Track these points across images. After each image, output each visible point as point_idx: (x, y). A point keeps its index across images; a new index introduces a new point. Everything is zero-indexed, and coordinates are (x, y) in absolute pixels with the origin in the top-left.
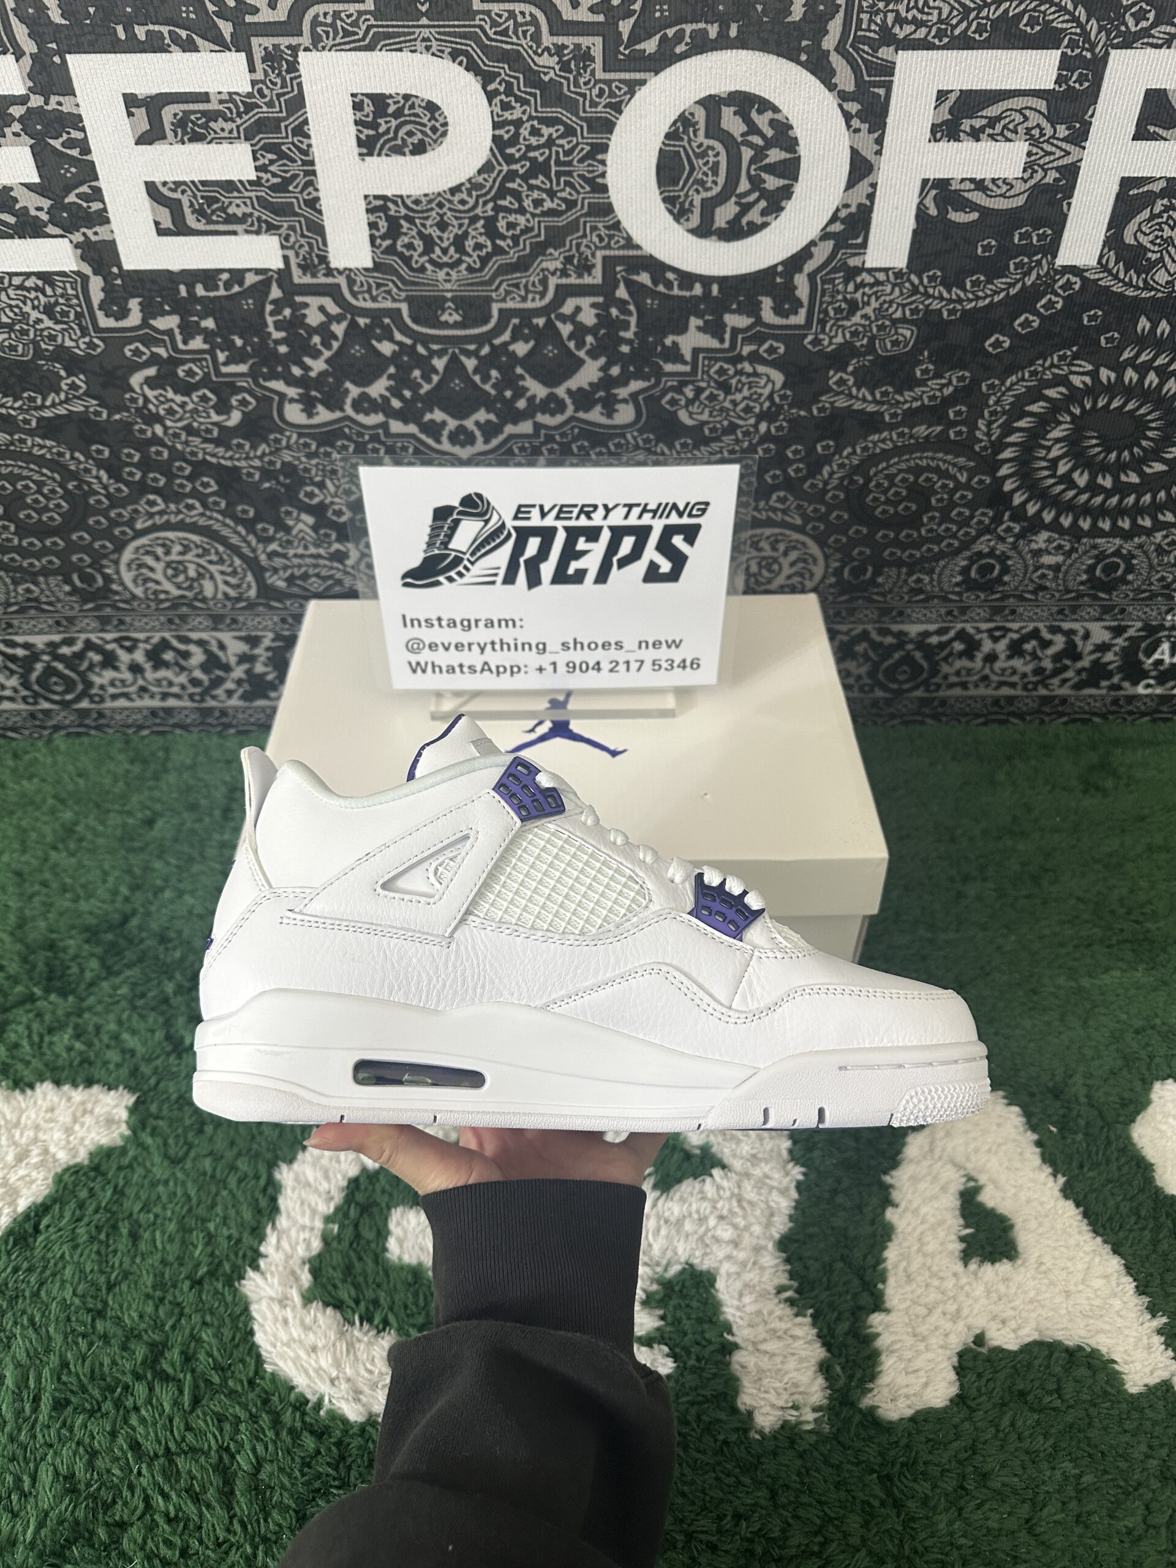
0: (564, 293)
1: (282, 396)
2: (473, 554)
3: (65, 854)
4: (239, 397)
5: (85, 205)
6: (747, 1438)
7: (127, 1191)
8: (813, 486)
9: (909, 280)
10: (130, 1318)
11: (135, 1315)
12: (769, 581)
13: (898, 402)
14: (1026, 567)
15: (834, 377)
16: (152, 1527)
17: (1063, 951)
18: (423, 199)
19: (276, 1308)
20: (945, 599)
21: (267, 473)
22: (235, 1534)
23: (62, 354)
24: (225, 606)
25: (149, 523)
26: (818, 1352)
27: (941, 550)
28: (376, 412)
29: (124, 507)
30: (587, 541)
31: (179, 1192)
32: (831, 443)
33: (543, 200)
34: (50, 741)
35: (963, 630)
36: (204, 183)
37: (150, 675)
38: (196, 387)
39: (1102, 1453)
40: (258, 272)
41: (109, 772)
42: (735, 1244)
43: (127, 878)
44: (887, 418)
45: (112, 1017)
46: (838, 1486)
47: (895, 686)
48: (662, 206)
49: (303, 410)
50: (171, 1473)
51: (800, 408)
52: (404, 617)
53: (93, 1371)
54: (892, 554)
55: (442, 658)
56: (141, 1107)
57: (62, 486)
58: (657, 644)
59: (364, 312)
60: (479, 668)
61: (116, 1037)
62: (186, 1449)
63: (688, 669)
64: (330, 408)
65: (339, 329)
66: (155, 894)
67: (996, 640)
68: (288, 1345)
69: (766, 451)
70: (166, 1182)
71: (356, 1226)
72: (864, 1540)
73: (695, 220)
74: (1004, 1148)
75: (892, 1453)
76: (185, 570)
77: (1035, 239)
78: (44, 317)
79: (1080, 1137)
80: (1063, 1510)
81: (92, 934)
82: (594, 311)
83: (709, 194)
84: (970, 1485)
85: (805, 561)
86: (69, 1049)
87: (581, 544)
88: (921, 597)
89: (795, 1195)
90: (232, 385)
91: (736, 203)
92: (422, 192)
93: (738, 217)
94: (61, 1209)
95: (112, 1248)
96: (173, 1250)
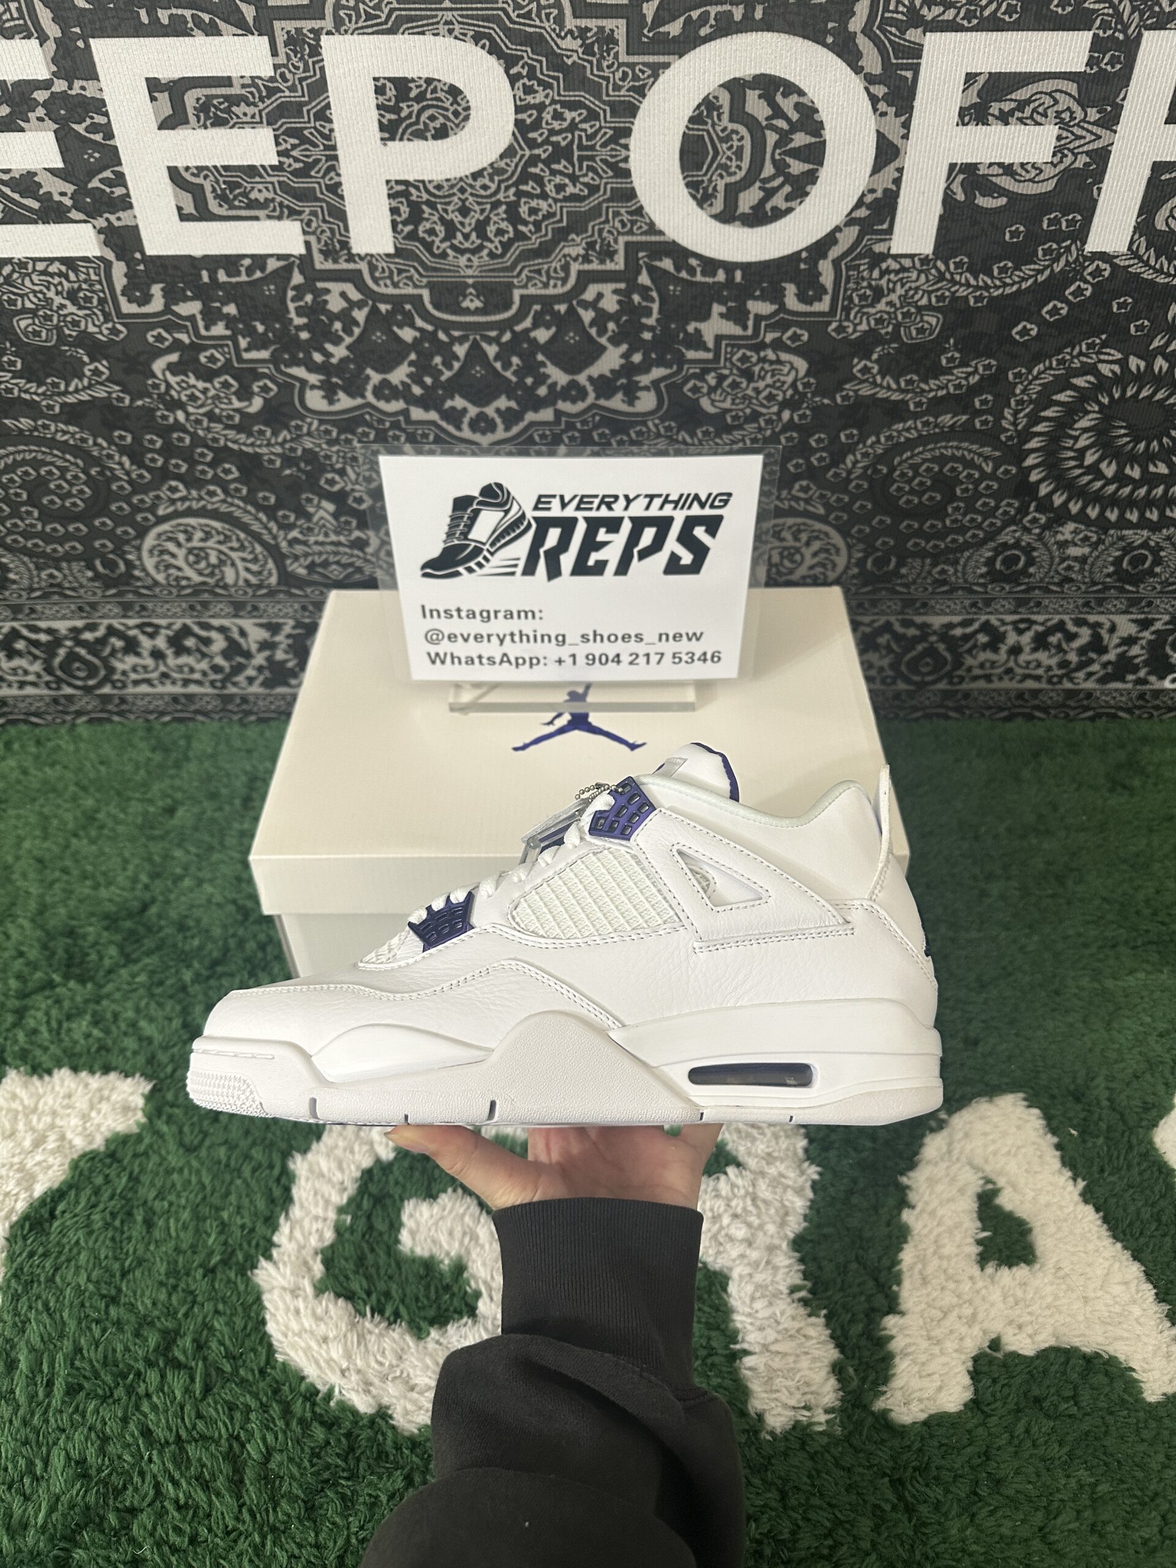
0: (586, 279)
1: (303, 383)
2: (493, 544)
3: (85, 841)
4: (261, 384)
5: (108, 190)
6: (757, 1439)
7: (143, 1178)
8: (836, 475)
9: (935, 267)
10: (143, 1305)
11: (148, 1302)
12: (791, 574)
13: (923, 391)
14: (1052, 558)
15: (858, 365)
16: (162, 1514)
17: (1087, 952)
18: (445, 184)
19: (288, 1297)
20: (971, 591)
21: (288, 460)
22: (244, 1522)
23: (85, 340)
24: (246, 593)
25: (171, 509)
26: (831, 1353)
27: (966, 542)
28: (397, 399)
29: (146, 493)
30: (607, 532)
31: (194, 1179)
32: (855, 432)
33: (565, 185)
34: (74, 726)
35: (987, 622)
36: (226, 168)
37: (171, 661)
38: (217, 373)
39: (1119, 1462)
40: (280, 257)
41: (130, 760)
43: (147, 866)
44: (912, 407)
46: (848, 1490)
47: (917, 678)
48: (686, 191)
49: (323, 397)
50: (181, 1460)
51: (824, 397)
52: (423, 607)
53: (105, 1357)
54: (916, 545)
55: (461, 649)
56: (158, 1095)
57: (85, 471)
58: (677, 637)
59: (385, 299)
60: (498, 660)
61: (134, 1024)
62: (197, 1436)
63: (709, 662)
64: (351, 395)
65: (360, 315)
66: (175, 882)
67: (1020, 632)
68: (299, 1335)
69: (788, 439)
70: (181, 1170)
71: (369, 1217)
72: (874, 1544)
73: (719, 205)
74: (1023, 1150)
75: (905, 1457)
76: (207, 557)
77: (1064, 224)
78: (67, 302)
79: (1101, 1141)
80: (1077, 1519)
81: (111, 921)
82: (616, 298)
83: (733, 179)
84: (983, 1491)
85: (827, 551)
86: (88, 1036)
87: (602, 535)
88: (945, 588)
89: (810, 1194)
90: (253, 371)
91: (760, 188)
92: (444, 177)
93: (762, 202)
94: (77, 1195)
95: (126, 1235)
96: (187, 1238)
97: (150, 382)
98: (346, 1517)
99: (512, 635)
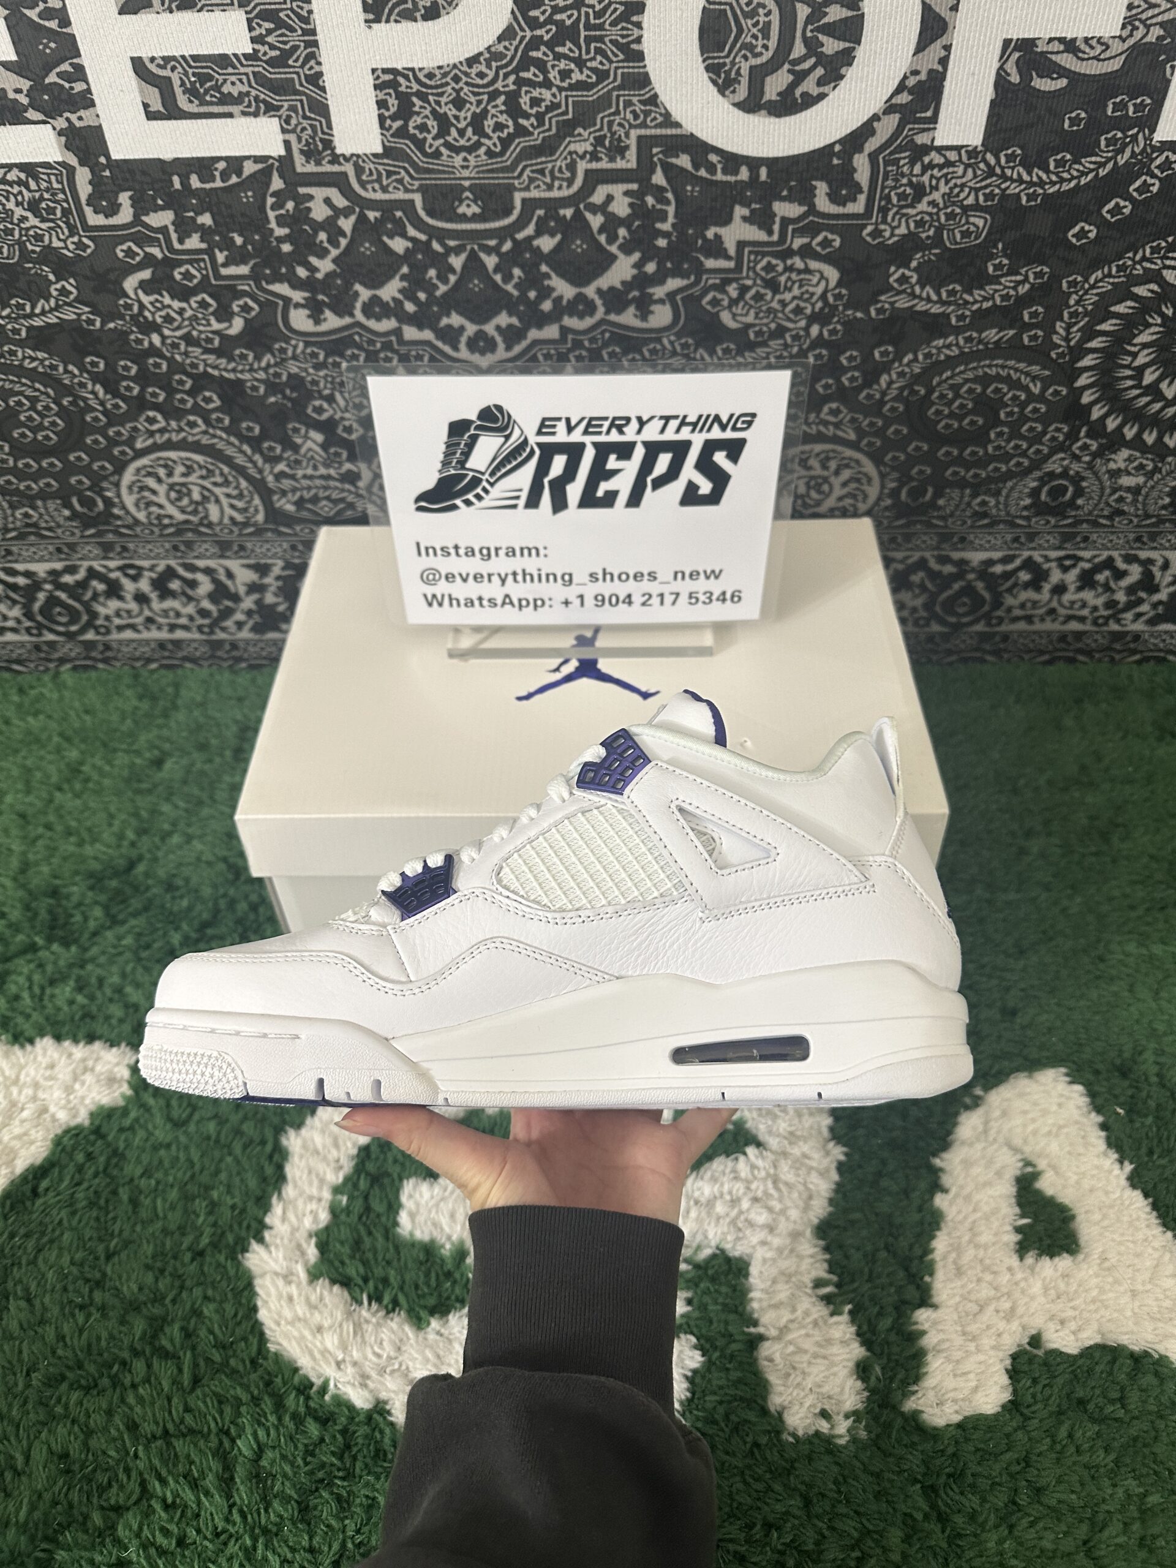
0: (594, 179)
1: (287, 300)
2: (492, 474)
3: (70, 795)
4: (241, 302)
5: (67, 85)
6: (779, 1440)
7: (127, 1152)
8: (869, 397)
9: (984, 160)
10: (129, 1288)
11: (134, 1286)
12: (818, 504)
13: (966, 302)
14: (1102, 489)
15: (895, 274)
16: (149, 1513)
17: (1133, 914)
18: (437, 72)
19: (280, 1283)
20: (1012, 524)
21: (273, 387)
22: (234, 1524)
23: (49, 256)
24: (231, 532)
25: (150, 442)
26: (856, 1351)
27: (1009, 470)
28: (388, 318)
29: (123, 426)
30: (618, 459)
31: (182, 1156)
32: (890, 349)
33: (572, 71)
34: (57, 675)
35: (1030, 558)
36: (196, 58)
37: (156, 605)
38: (194, 291)
39: (1170, 1470)
40: (257, 159)
41: (117, 708)
42: (771, 1229)
43: (134, 822)
44: (954, 321)
46: (878, 1495)
47: (953, 620)
48: (706, 75)
49: (309, 316)
50: (169, 1456)
51: (856, 309)
52: (418, 544)
53: (89, 1345)
54: (955, 473)
55: (460, 590)
57: (57, 401)
58: (695, 574)
59: (374, 205)
60: (499, 602)
61: (119, 990)
62: (185, 1431)
63: (728, 602)
64: (339, 314)
65: (347, 224)
66: (163, 839)
67: (1065, 569)
68: (291, 1323)
69: (818, 357)
70: (168, 1146)
71: (366, 1198)
73: (742, 91)
74: (1065, 1130)
75: (938, 1462)
76: (189, 493)
77: (1131, 109)
78: (29, 214)
79: (1150, 1120)
80: (1125, 1532)
81: (96, 880)
82: (627, 200)
83: (759, 61)
84: (1023, 1501)
85: (858, 481)
86: (71, 1002)
87: (612, 463)
88: (986, 521)
89: (835, 1176)
90: (232, 288)
91: (789, 71)
92: (436, 64)
93: (792, 86)
94: (60, 1172)
95: (111, 1215)
96: (175, 1218)
97: (121, 302)
98: (342, 1520)
99: (515, 574)
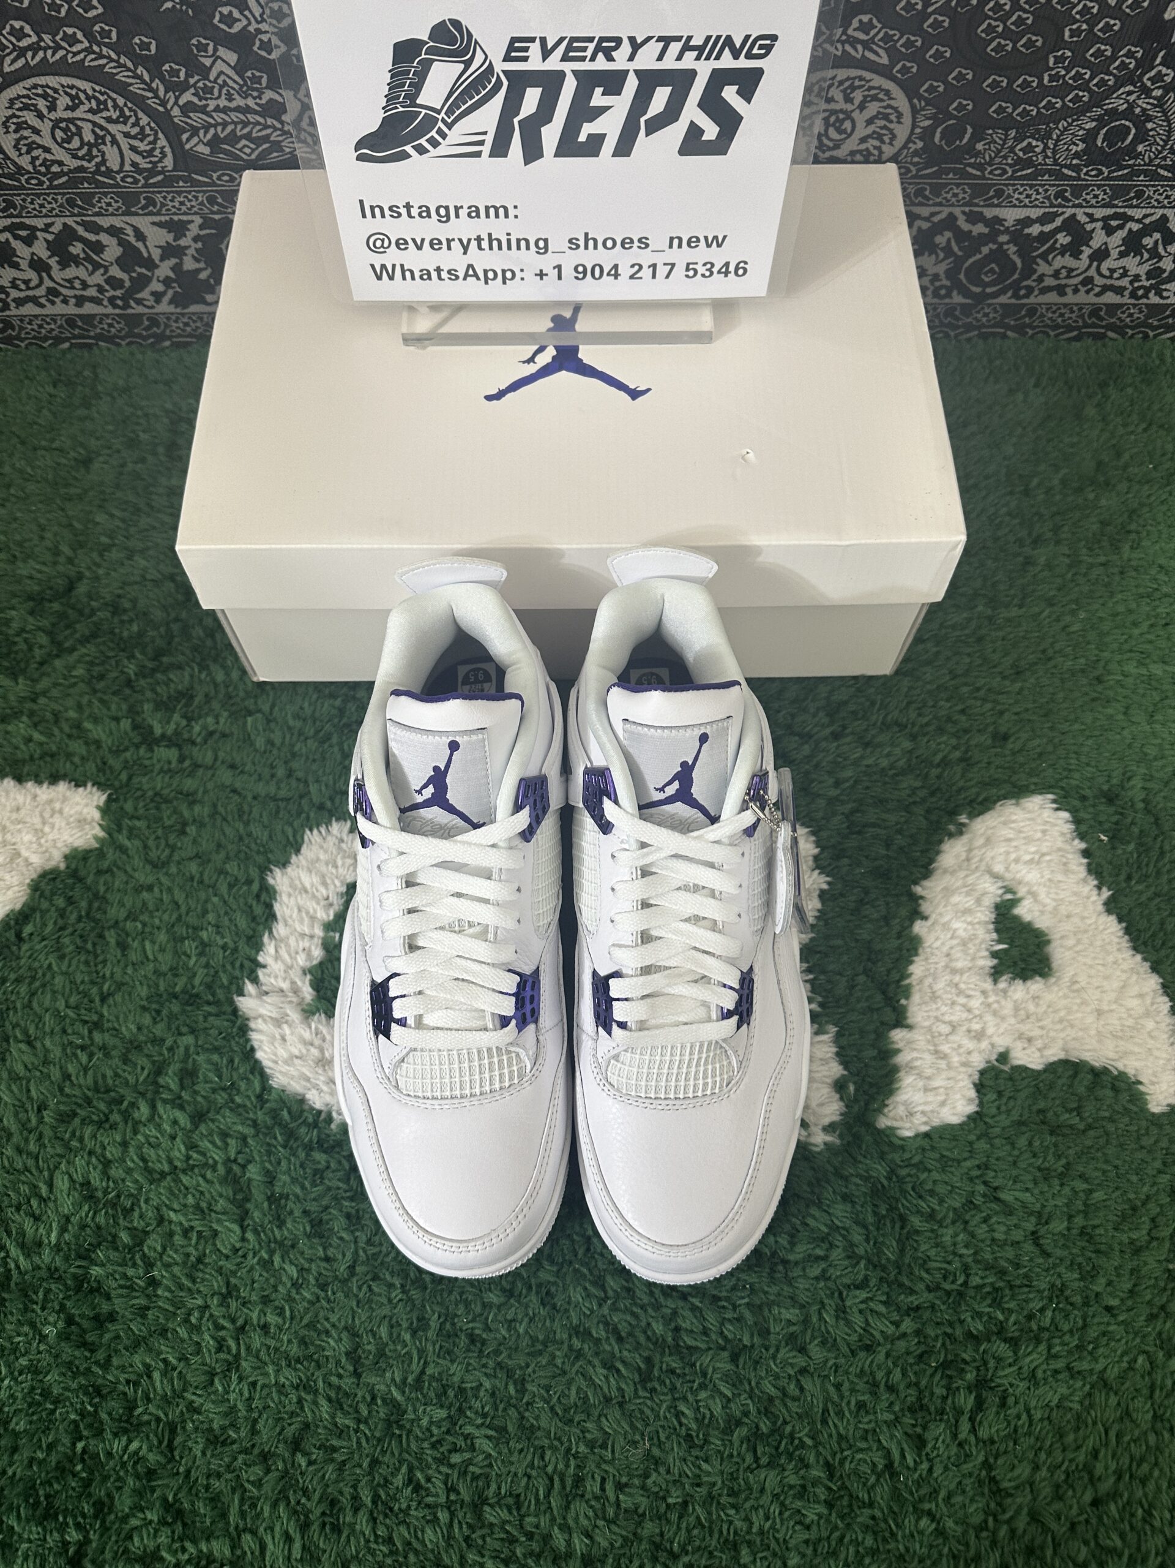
7: (108, 896)
10: (128, 1029)
11: (133, 1027)
12: (837, 147)
16: (169, 1236)
17: (1136, 631)
20: (1059, 176)
24: (136, 181)
25: (21, 63)
26: (836, 1070)
27: (1065, 107)
31: (166, 898)
35: (1073, 217)
37: (58, 273)
39: (1117, 1170)
41: (29, 397)
43: (67, 535)
45: (70, 702)
47: (978, 290)
50: (178, 1190)
52: (362, 203)
53: (96, 1082)
54: (1001, 110)
55: (414, 259)
56: (114, 805)
58: (693, 242)
60: (461, 274)
61: (78, 726)
63: (732, 275)
66: (101, 554)
67: (1110, 231)
68: (288, 1061)
70: (150, 888)
74: (1048, 858)
76: (79, 132)
79: (1131, 847)
80: (1068, 1223)
85: (886, 117)
86: (28, 740)
87: (598, 99)
88: (1029, 171)
89: (820, 900)
94: (42, 917)
95: (100, 958)
96: (166, 960)
99: (479, 239)
